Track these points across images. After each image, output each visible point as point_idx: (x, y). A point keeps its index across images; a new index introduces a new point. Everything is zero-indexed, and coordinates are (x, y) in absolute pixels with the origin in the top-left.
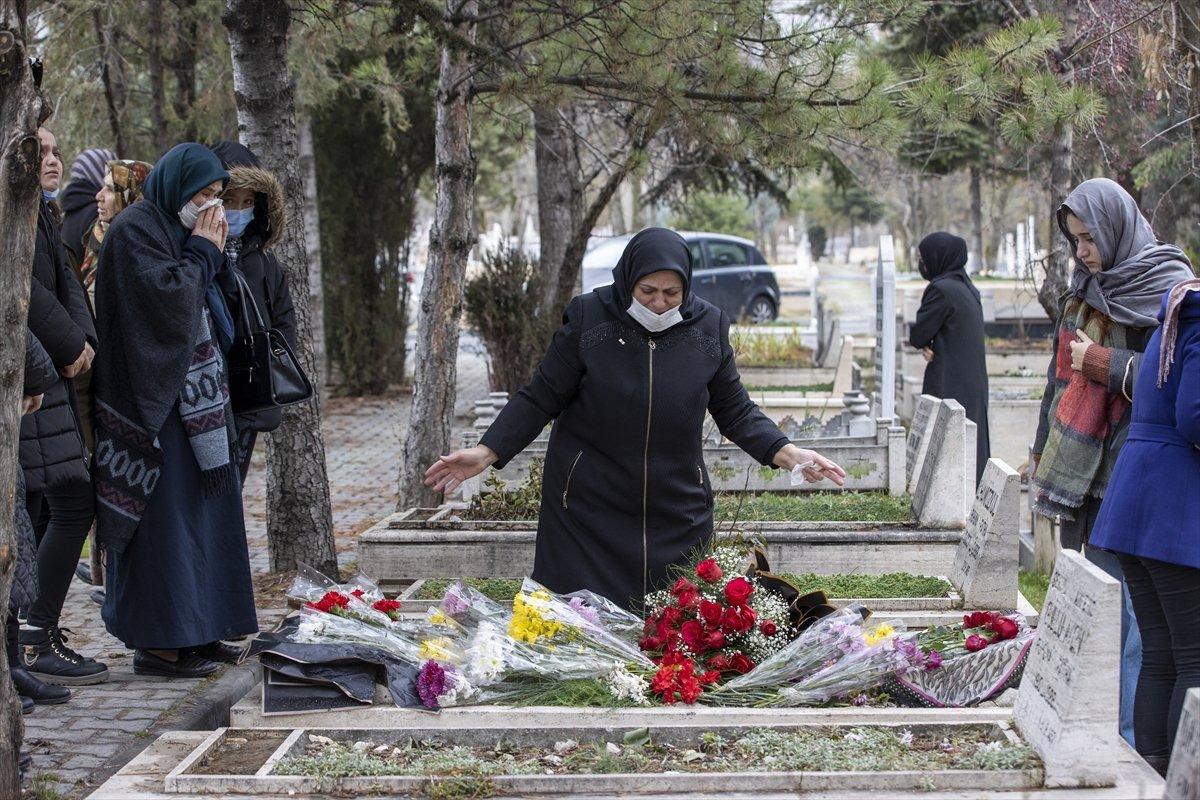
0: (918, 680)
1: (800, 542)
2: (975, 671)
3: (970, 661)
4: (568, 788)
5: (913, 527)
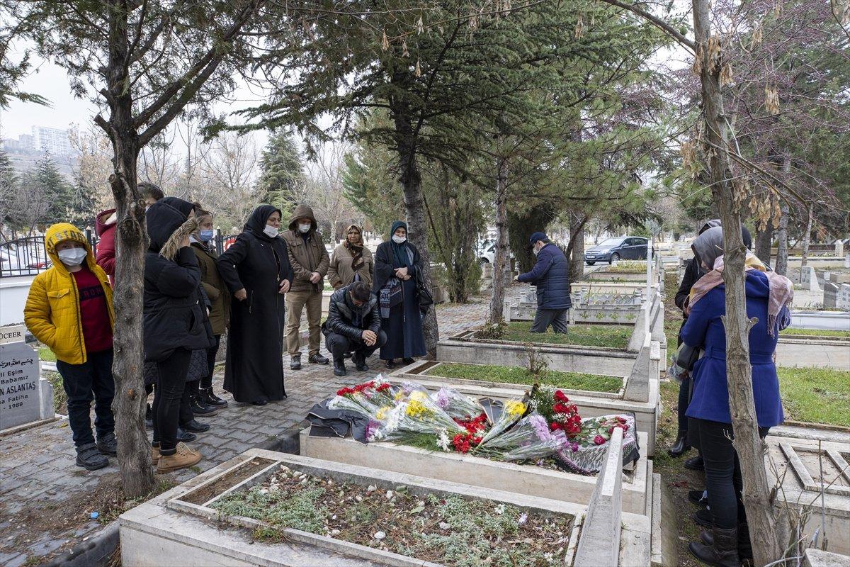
0: (569, 456)
1: (580, 354)
2: (596, 455)
3: (594, 451)
4: (314, 543)
5: (625, 351)
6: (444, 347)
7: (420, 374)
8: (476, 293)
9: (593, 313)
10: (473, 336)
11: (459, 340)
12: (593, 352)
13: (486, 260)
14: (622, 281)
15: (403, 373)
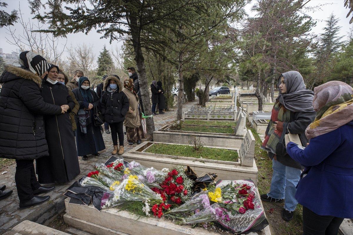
0: (223, 221)
1: (215, 137)
2: (240, 222)
5: (234, 135)
6: (156, 134)
7: (142, 152)
8: (172, 107)
9: (216, 115)
10: (169, 129)
11: (163, 131)
12: (221, 136)
13: (176, 95)
14: (223, 102)
15: (134, 151)
